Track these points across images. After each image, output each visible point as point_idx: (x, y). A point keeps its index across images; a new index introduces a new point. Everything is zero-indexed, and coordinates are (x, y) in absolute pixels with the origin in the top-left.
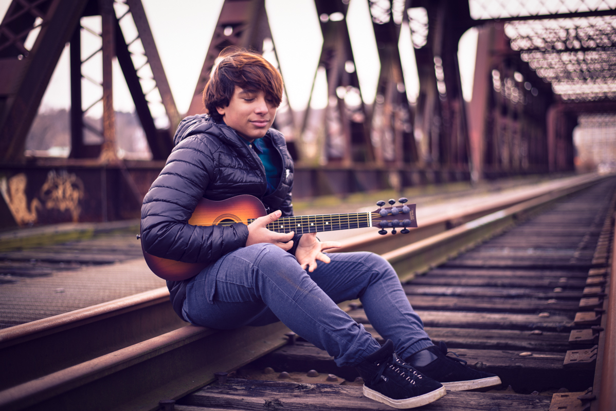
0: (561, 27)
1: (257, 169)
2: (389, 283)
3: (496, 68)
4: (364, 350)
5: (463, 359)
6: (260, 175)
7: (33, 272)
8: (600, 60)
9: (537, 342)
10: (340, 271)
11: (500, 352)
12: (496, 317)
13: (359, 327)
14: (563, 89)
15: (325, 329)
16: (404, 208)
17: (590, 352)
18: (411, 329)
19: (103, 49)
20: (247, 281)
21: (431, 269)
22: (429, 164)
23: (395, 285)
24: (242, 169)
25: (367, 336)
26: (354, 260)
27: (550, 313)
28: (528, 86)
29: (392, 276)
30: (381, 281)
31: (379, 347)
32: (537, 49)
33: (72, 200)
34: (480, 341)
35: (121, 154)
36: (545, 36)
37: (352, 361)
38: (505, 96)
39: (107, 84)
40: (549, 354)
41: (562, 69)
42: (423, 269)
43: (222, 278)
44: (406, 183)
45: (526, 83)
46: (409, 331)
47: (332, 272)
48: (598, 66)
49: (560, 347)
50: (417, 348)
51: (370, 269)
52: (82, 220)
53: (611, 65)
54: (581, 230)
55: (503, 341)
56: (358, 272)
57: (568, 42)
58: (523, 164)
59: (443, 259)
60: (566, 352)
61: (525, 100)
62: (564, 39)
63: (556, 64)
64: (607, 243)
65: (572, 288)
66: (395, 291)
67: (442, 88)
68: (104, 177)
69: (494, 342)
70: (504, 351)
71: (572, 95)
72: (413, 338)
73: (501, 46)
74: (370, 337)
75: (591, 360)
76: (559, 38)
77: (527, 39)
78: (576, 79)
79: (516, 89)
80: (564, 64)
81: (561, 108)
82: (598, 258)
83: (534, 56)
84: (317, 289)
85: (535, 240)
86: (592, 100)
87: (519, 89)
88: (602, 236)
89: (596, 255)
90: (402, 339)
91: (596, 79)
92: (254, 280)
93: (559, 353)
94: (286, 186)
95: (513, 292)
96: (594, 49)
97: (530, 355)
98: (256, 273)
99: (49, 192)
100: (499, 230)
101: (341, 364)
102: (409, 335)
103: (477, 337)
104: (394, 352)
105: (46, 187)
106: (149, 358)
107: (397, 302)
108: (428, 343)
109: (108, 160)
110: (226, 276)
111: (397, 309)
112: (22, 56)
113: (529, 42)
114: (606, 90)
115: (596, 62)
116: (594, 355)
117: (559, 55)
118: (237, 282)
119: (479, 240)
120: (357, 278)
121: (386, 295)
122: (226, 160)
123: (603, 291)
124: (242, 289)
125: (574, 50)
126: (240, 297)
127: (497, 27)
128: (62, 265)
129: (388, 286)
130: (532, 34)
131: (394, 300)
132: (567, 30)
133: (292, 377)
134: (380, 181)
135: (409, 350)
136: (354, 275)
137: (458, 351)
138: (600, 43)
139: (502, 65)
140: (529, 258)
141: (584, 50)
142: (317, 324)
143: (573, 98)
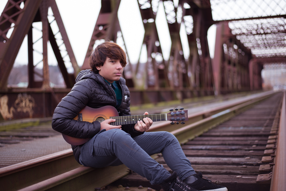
0: (254, 24)
1: (112, 96)
2: (175, 145)
3: (225, 43)
4: (163, 177)
5: (210, 180)
6: (114, 98)
7: (11, 142)
8: (273, 39)
9: (244, 171)
10: (152, 140)
11: (227, 176)
12: (225, 159)
13: (161, 166)
14: (256, 52)
15: (145, 168)
16: (182, 112)
17: (269, 175)
18: (186, 166)
19: (43, 37)
20: (108, 147)
21: (196, 137)
22: (195, 88)
23: (177, 146)
24: (106, 95)
25: (164, 170)
26: (158, 135)
27: (250, 157)
28: (240, 51)
29: (176, 142)
30: (171, 144)
31: (170, 175)
32: (244, 34)
33: (29, 107)
34: (218, 171)
35: (52, 85)
36: (247, 28)
37: (158, 182)
38: (229, 56)
39: (45, 54)
40: (250, 177)
41: (255, 43)
42: (192, 137)
43: (97, 145)
44: (184, 97)
45: (239, 49)
46: (185, 167)
47: (149, 141)
48: (272, 41)
49: (255, 173)
50: (188, 175)
51: (166, 139)
52: (34, 117)
53: (278, 41)
54: (265, 117)
55: (228, 171)
56: (161, 140)
57: (258, 30)
58: (238, 87)
59: (201, 133)
60: (257, 175)
61: (239, 57)
62: (256, 29)
63: (252, 41)
64: (277, 123)
65: (261, 145)
66: (177, 149)
67: (200, 52)
68: (44, 96)
69: (224, 171)
70: (229, 175)
71: (260, 54)
72: (186, 170)
73: (227, 33)
74: (166, 170)
75: (269, 179)
76: (254, 28)
77: (239, 29)
78: (262, 47)
79: (235, 52)
80: (256, 40)
81: (255, 61)
82: (273, 131)
83: (243, 37)
84: (141, 149)
85: (244, 123)
86: (270, 57)
87: (236, 52)
88: (275, 120)
89: (272, 129)
90: (181, 171)
91: (271, 47)
92: (111, 146)
93: (254, 176)
94: (125, 103)
95: (234, 147)
96: (270, 34)
97: (241, 177)
98: (112, 143)
99: (18, 104)
100: (227, 118)
101: (153, 184)
102: (185, 169)
103: (216, 169)
104: (177, 177)
105: (17, 101)
106: (64, 182)
107: (179, 154)
108: (193, 173)
109: (46, 89)
110: (99, 144)
111: (179, 157)
112: (5, 41)
113: (240, 30)
114: (276, 52)
115: (271, 39)
116: (270, 176)
117: (254, 36)
118: (103, 147)
119: (218, 123)
120: (160, 143)
121: (174, 151)
122: (98, 91)
123: (275, 146)
124: (106, 150)
125: (261, 34)
126: (105, 154)
127: (225, 24)
128: (25, 138)
129: (174, 147)
130: (241, 27)
131: (177, 153)
132: (257, 25)
133: (131, 189)
134: (172, 96)
135: (184, 176)
136: (159, 142)
137: (208, 176)
138: (273, 31)
139: (228, 41)
140: (241, 131)
141: (265, 34)
142: (141, 166)
143: (261, 56)
